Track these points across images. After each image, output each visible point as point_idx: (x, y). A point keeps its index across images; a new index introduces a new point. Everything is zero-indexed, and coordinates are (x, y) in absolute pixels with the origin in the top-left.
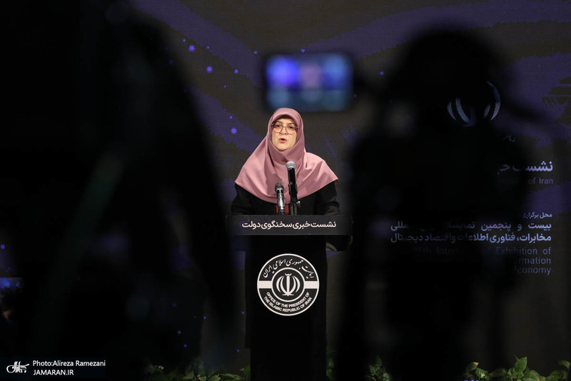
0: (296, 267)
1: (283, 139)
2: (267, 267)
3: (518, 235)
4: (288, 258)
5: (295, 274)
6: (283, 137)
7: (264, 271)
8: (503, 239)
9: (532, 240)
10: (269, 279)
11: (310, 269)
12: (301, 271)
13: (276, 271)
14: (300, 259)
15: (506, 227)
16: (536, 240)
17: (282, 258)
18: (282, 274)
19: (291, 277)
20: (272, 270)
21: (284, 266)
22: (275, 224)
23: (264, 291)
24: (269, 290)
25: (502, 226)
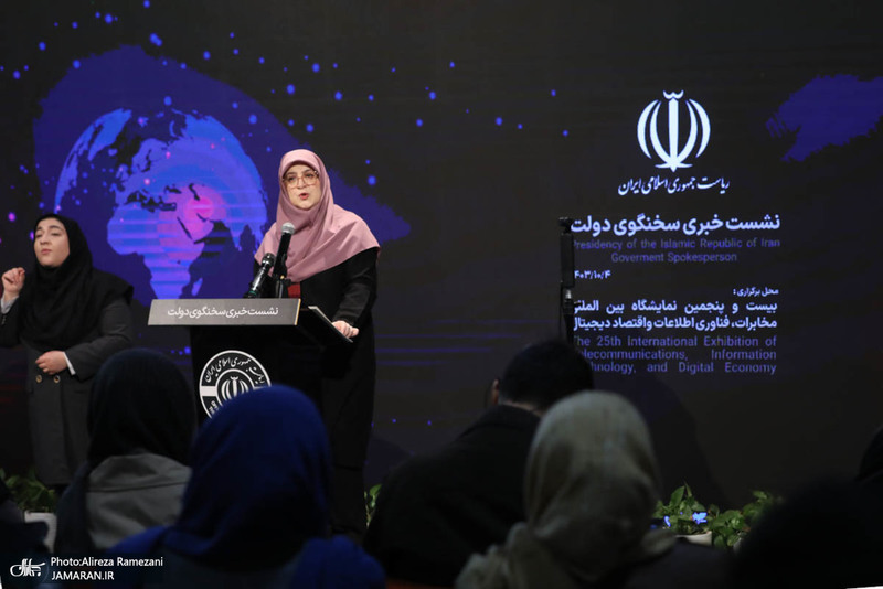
0: (244, 368)
1: (304, 194)
2: (209, 368)
3: (733, 319)
4: (232, 356)
5: (242, 377)
6: (303, 191)
7: (206, 374)
8: (713, 325)
9: (752, 326)
10: (212, 384)
11: (259, 371)
12: (249, 373)
13: (220, 373)
14: (246, 358)
15: (718, 308)
16: (757, 327)
17: (225, 357)
18: (227, 377)
19: (238, 381)
20: (215, 372)
21: (228, 367)
22: (206, 311)
23: (208, 400)
24: (214, 398)
25: (713, 307)
